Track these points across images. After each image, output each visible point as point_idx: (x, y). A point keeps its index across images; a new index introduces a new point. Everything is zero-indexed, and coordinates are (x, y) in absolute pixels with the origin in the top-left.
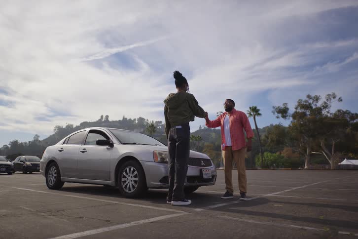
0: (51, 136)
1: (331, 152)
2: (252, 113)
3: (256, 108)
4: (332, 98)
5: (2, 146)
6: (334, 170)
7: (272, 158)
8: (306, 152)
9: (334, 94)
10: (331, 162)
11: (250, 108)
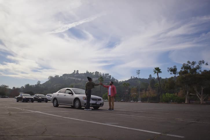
0: (46, 82)
1: (201, 94)
2: (156, 71)
3: (158, 68)
4: (202, 63)
5: (21, 87)
6: (203, 104)
7: (170, 96)
8: (186, 94)
9: (203, 61)
10: (201, 99)
11: (155, 68)
